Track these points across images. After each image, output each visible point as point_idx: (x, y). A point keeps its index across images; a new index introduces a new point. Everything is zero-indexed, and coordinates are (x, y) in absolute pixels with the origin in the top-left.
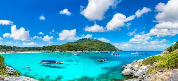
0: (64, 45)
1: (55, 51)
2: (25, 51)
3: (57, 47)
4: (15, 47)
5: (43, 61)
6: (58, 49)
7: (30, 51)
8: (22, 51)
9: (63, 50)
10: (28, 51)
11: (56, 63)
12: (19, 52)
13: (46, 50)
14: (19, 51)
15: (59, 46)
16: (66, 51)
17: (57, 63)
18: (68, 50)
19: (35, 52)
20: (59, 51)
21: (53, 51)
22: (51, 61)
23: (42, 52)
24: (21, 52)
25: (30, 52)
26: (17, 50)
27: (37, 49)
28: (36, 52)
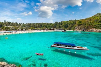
0: (90, 19)
1: (73, 29)
2: (27, 29)
3: (77, 22)
4: (9, 24)
5: (56, 44)
6: (79, 25)
7: (36, 29)
8: (22, 29)
9: (88, 28)
10: (32, 29)
11: (74, 48)
12: (18, 32)
13: (60, 27)
14: (16, 30)
15: (80, 21)
16: (94, 29)
17: (76, 48)
18: (98, 28)
19: (42, 31)
20: (81, 29)
21: (70, 29)
22: (66, 45)
23: (54, 31)
24: (21, 32)
25: (37, 31)
26: (12, 29)
27: (46, 27)
28: (46, 31)
